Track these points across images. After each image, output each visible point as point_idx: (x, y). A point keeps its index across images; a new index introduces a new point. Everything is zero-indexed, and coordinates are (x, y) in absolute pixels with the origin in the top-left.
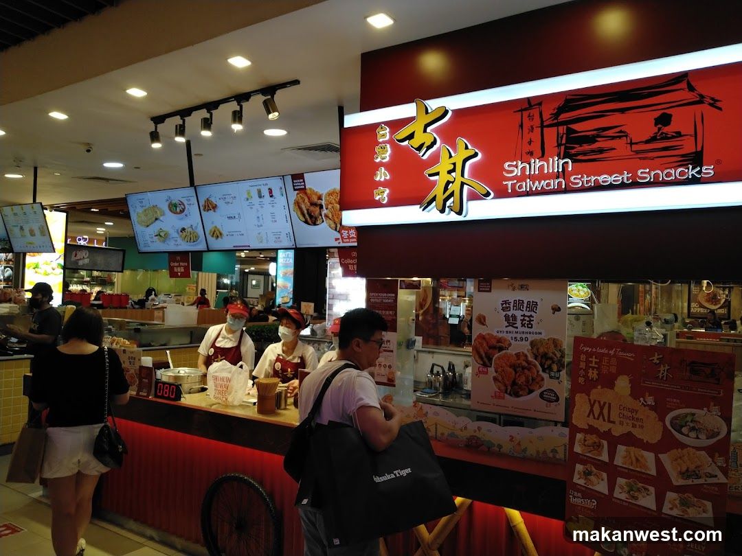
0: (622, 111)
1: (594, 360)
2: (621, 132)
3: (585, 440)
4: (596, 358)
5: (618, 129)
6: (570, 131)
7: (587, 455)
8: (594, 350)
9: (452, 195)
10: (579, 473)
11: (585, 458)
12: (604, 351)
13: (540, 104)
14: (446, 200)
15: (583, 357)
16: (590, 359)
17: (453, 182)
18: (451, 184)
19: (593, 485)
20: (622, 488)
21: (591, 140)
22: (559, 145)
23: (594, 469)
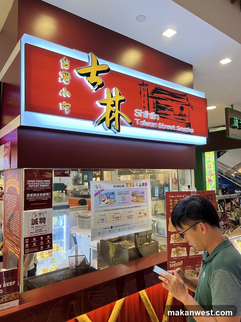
0: (172, 100)
1: (176, 201)
2: (171, 109)
3: (175, 237)
4: (177, 200)
5: (171, 107)
6: (157, 102)
7: (177, 242)
8: (176, 196)
9: (114, 119)
10: (174, 252)
11: (176, 244)
12: (180, 196)
13: (147, 85)
14: (111, 122)
15: (171, 200)
16: (174, 201)
17: (114, 112)
18: (113, 113)
19: (180, 255)
20: (192, 251)
21: (164, 109)
22: (154, 107)
23: (180, 248)
